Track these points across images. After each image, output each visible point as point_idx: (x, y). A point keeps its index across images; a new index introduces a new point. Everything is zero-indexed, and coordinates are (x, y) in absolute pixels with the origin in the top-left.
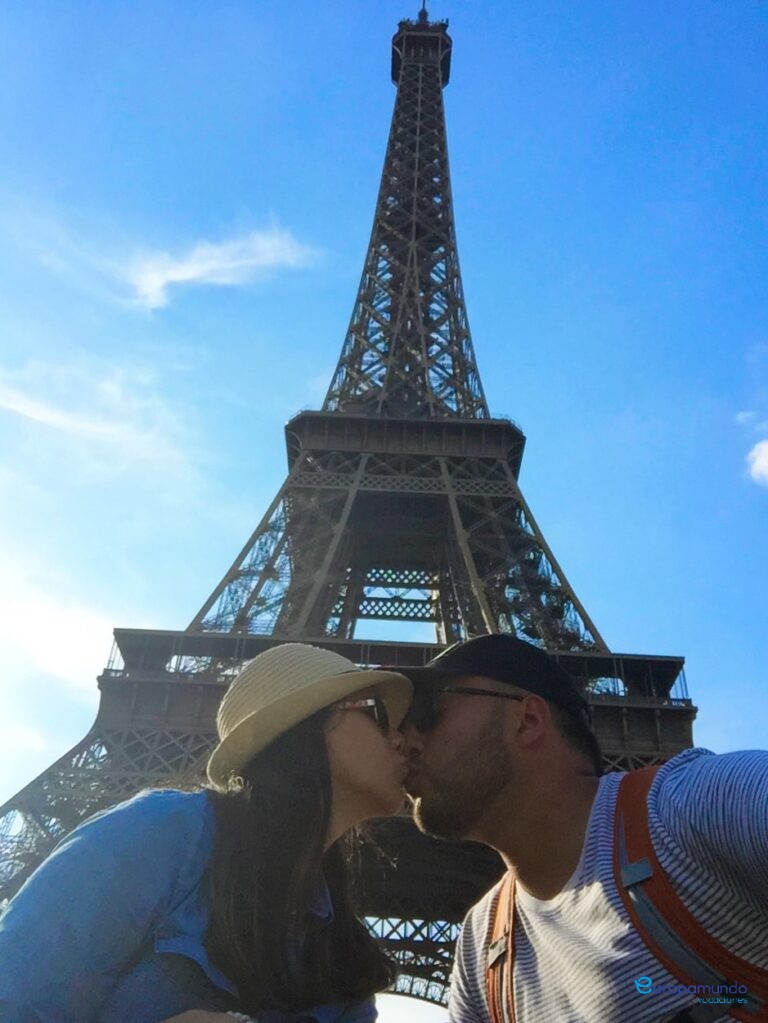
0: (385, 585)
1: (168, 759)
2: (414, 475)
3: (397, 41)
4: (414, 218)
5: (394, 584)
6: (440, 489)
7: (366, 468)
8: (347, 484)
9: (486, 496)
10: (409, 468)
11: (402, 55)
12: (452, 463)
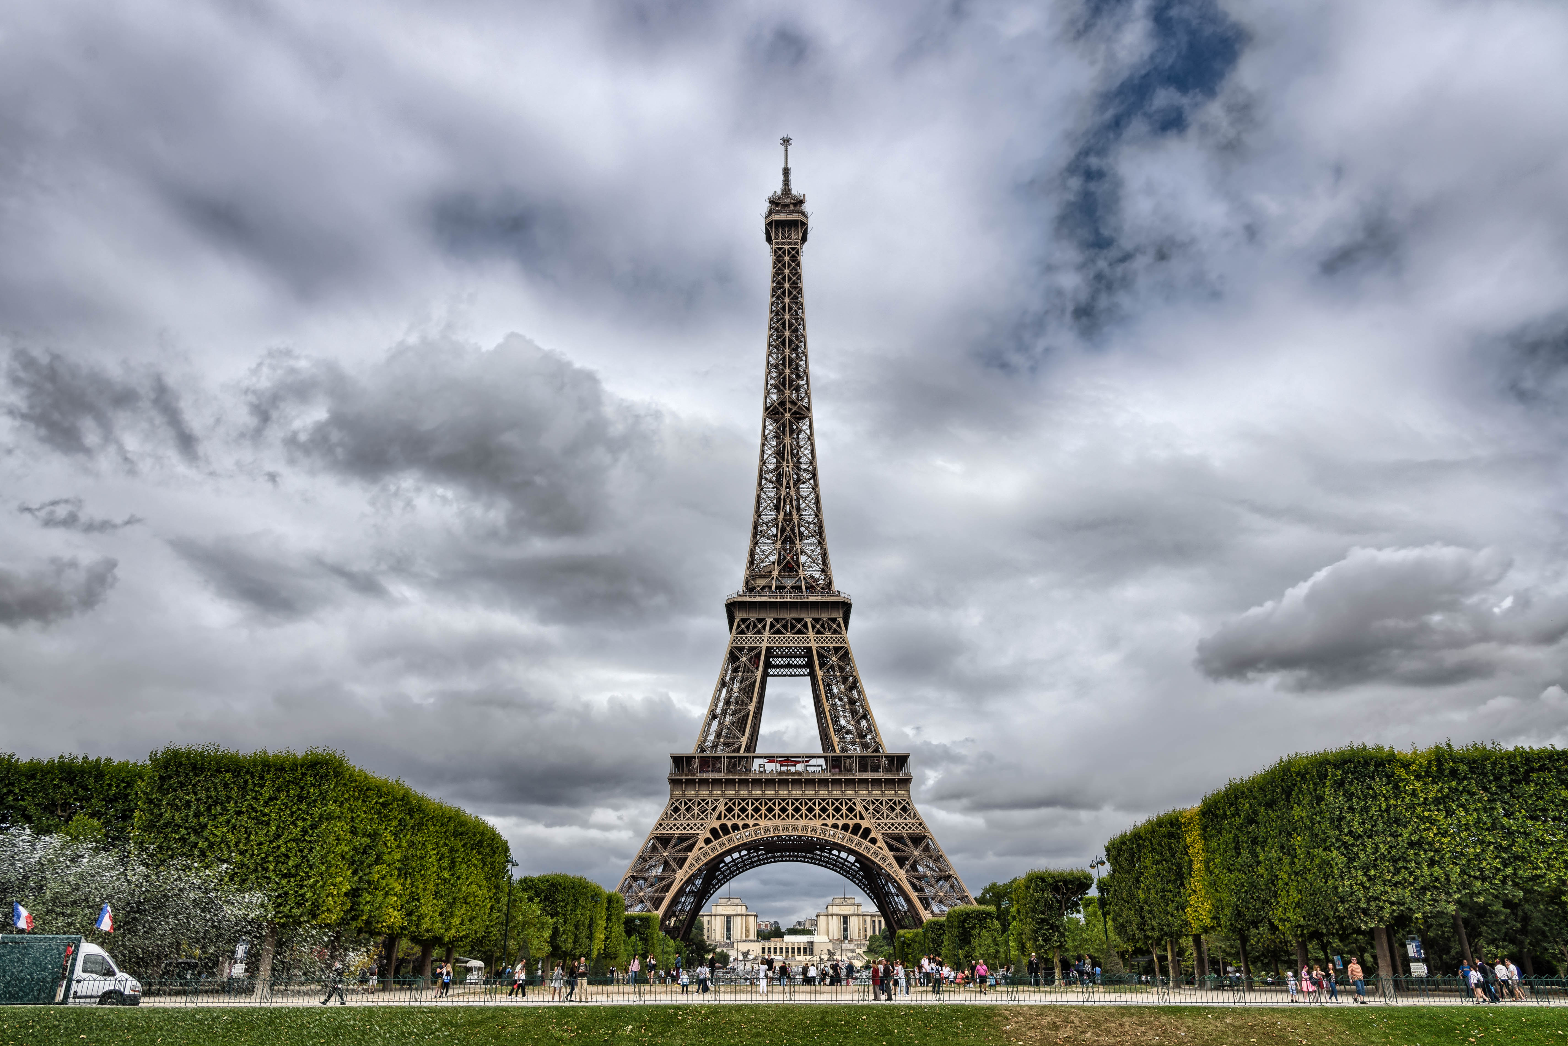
1: (702, 813)
2: (795, 633)
4: (788, 416)
6: (808, 643)
7: (770, 629)
8: (760, 643)
9: (831, 646)
10: (793, 627)
12: (814, 623)
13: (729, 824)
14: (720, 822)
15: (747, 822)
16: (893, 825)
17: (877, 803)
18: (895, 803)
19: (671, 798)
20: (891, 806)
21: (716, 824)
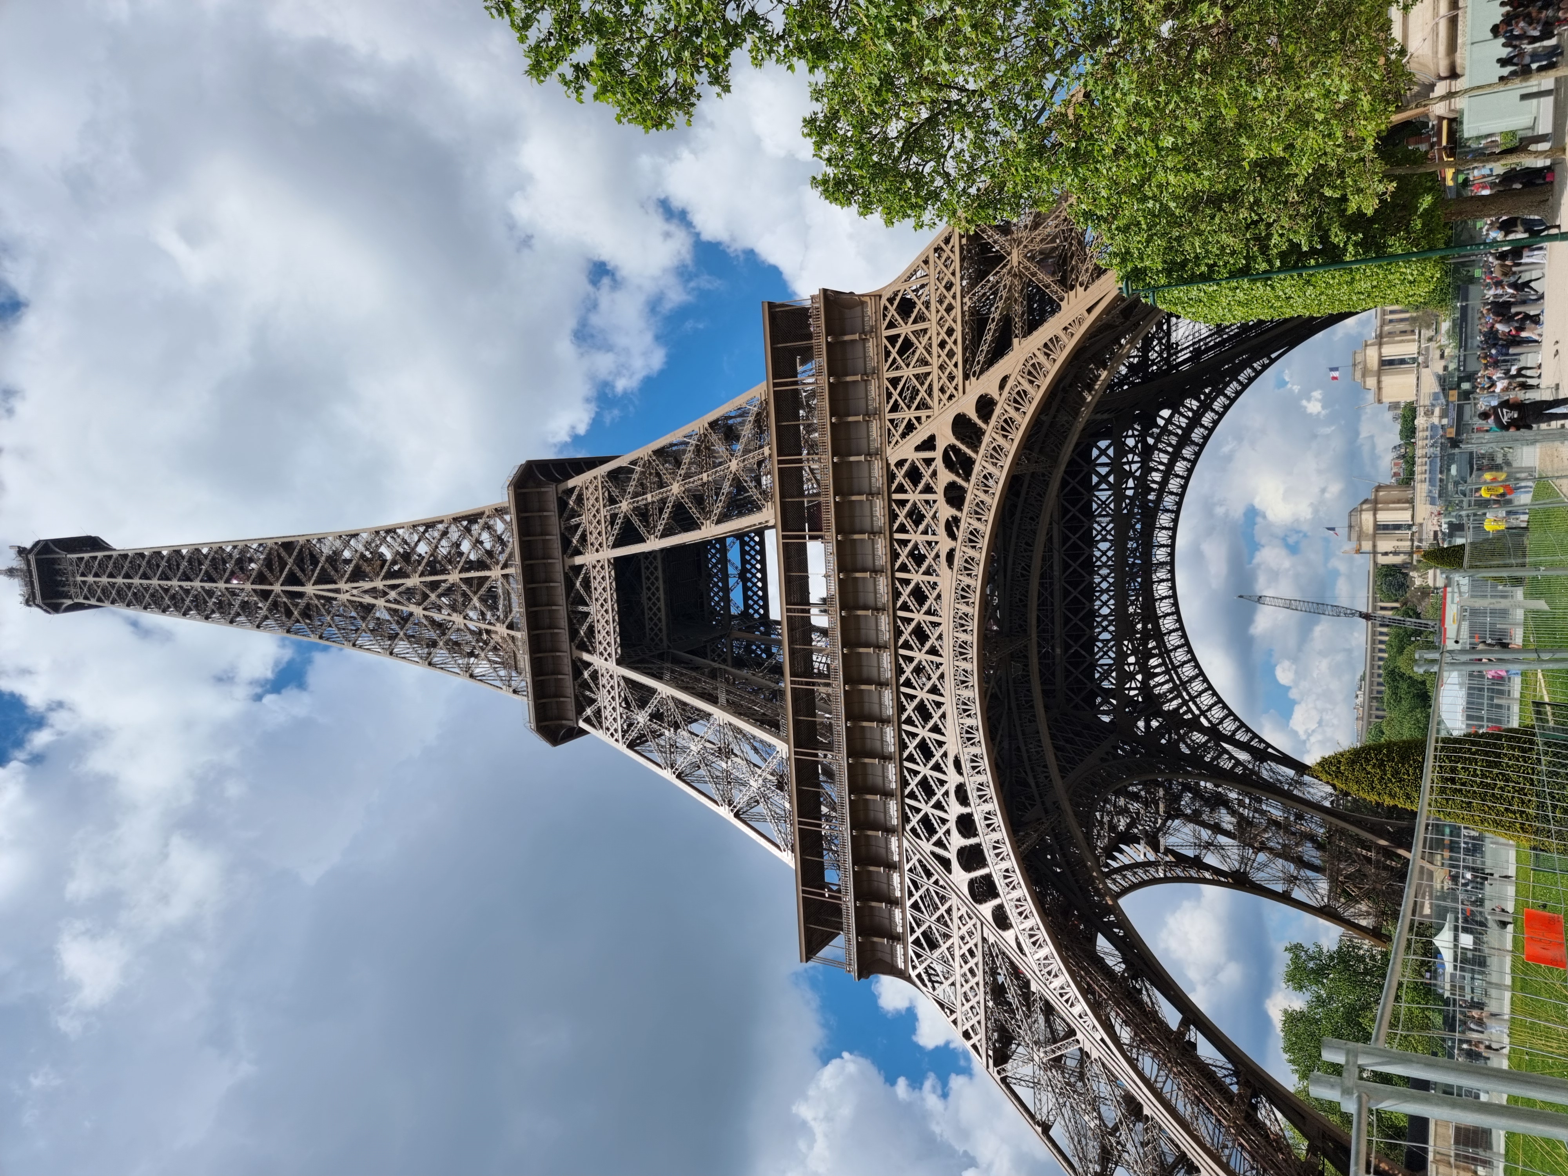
0: (726, 590)
1: (937, 906)
2: (590, 597)
3: (54, 607)
5: (725, 577)
6: (602, 567)
7: (589, 653)
8: (611, 676)
9: (603, 512)
11: (69, 602)
12: (569, 552)
13: (957, 841)
14: (955, 865)
15: (951, 787)
16: (942, 344)
17: (895, 395)
18: (892, 340)
19: (909, 979)
20: (901, 353)
21: (960, 878)
